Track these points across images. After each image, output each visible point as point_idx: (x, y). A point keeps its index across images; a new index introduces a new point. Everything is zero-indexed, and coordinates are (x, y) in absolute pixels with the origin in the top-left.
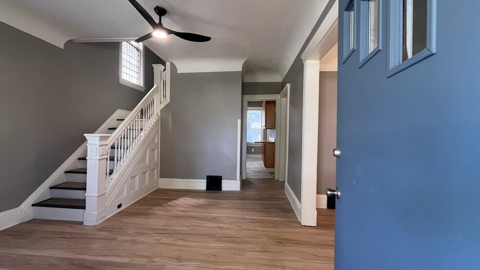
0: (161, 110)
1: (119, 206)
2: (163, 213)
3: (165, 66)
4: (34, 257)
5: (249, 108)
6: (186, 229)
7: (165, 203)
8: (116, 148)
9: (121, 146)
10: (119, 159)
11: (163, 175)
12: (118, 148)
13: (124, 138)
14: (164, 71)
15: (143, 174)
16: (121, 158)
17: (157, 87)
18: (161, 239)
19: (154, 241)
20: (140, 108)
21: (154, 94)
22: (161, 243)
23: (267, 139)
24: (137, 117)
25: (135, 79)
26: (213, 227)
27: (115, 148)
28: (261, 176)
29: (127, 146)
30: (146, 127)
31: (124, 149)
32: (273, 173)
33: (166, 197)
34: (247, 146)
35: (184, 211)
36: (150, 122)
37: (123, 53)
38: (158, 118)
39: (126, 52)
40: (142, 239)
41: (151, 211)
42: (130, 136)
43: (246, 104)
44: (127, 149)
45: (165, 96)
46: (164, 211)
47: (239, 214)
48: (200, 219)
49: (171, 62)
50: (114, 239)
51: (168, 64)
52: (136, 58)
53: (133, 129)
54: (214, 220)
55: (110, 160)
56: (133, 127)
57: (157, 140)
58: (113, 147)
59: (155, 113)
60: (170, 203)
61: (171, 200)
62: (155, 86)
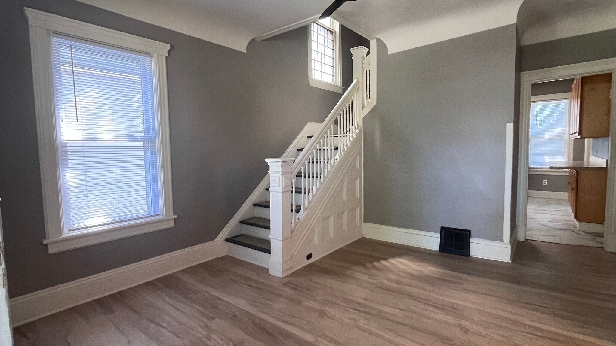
0: (364, 118)
1: (309, 257)
2: (365, 278)
3: (368, 47)
4: (221, 302)
5: (533, 98)
6: (400, 314)
7: (371, 262)
8: (303, 176)
9: (309, 173)
10: (307, 193)
11: (368, 218)
12: (305, 177)
13: (313, 162)
14: (367, 55)
15: (339, 214)
16: (309, 189)
17: (358, 83)
18: (359, 320)
19: (349, 321)
20: (334, 119)
21: (353, 94)
22: (359, 328)
23: (582, 159)
24: (329, 132)
25: (330, 76)
26: (448, 324)
27: (301, 176)
28: (565, 238)
29: (317, 174)
30: (342, 145)
31: (313, 177)
32: (601, 235)
33: (373, 254)
34: (530, 175)
35: (397, 282)
36: (348, 138)
37: (312, 42)
38: (360, 131)
39: (316, 40)
40: (333, 313)
41: (348, 272)
42: (320, 159)
43: (526, 89)
44: (317, 177)
45: (369, 96)
46: (367, 274)
47: (506, 311)
48: (426, 302)
49: (377, 39)
50: (299, 303)
51: (373, 44)
52: (329, 46)
53: (324, 150)
54: (452, 310)
55: (296, 192)
56: (324, 146)
57: (359, 164)
58: (299, 175)
59: (355, 123)
60: (376, 264)
61: (378, 259)
62: (355, 81)
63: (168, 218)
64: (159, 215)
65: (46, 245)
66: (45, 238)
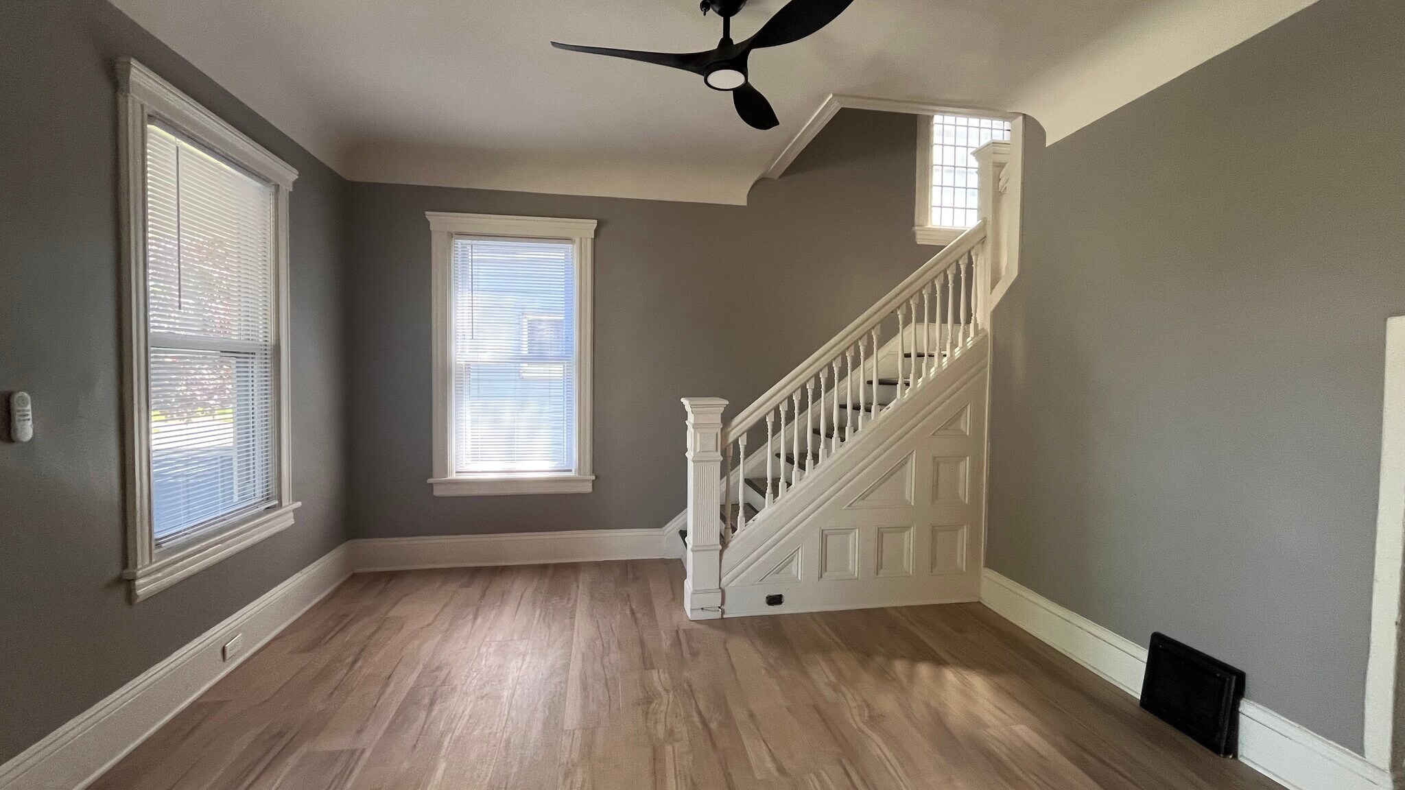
0: (994, 312)
1: (774, 600)
15: (881, 530)
17: (979, 228)
37: (937, 148)
39: (948, 141)
49: (1023, 115)
57: (974, 423)
63: (582, 477)
64: (570, 471)
65: (431, 485)
66: (431, 476)
